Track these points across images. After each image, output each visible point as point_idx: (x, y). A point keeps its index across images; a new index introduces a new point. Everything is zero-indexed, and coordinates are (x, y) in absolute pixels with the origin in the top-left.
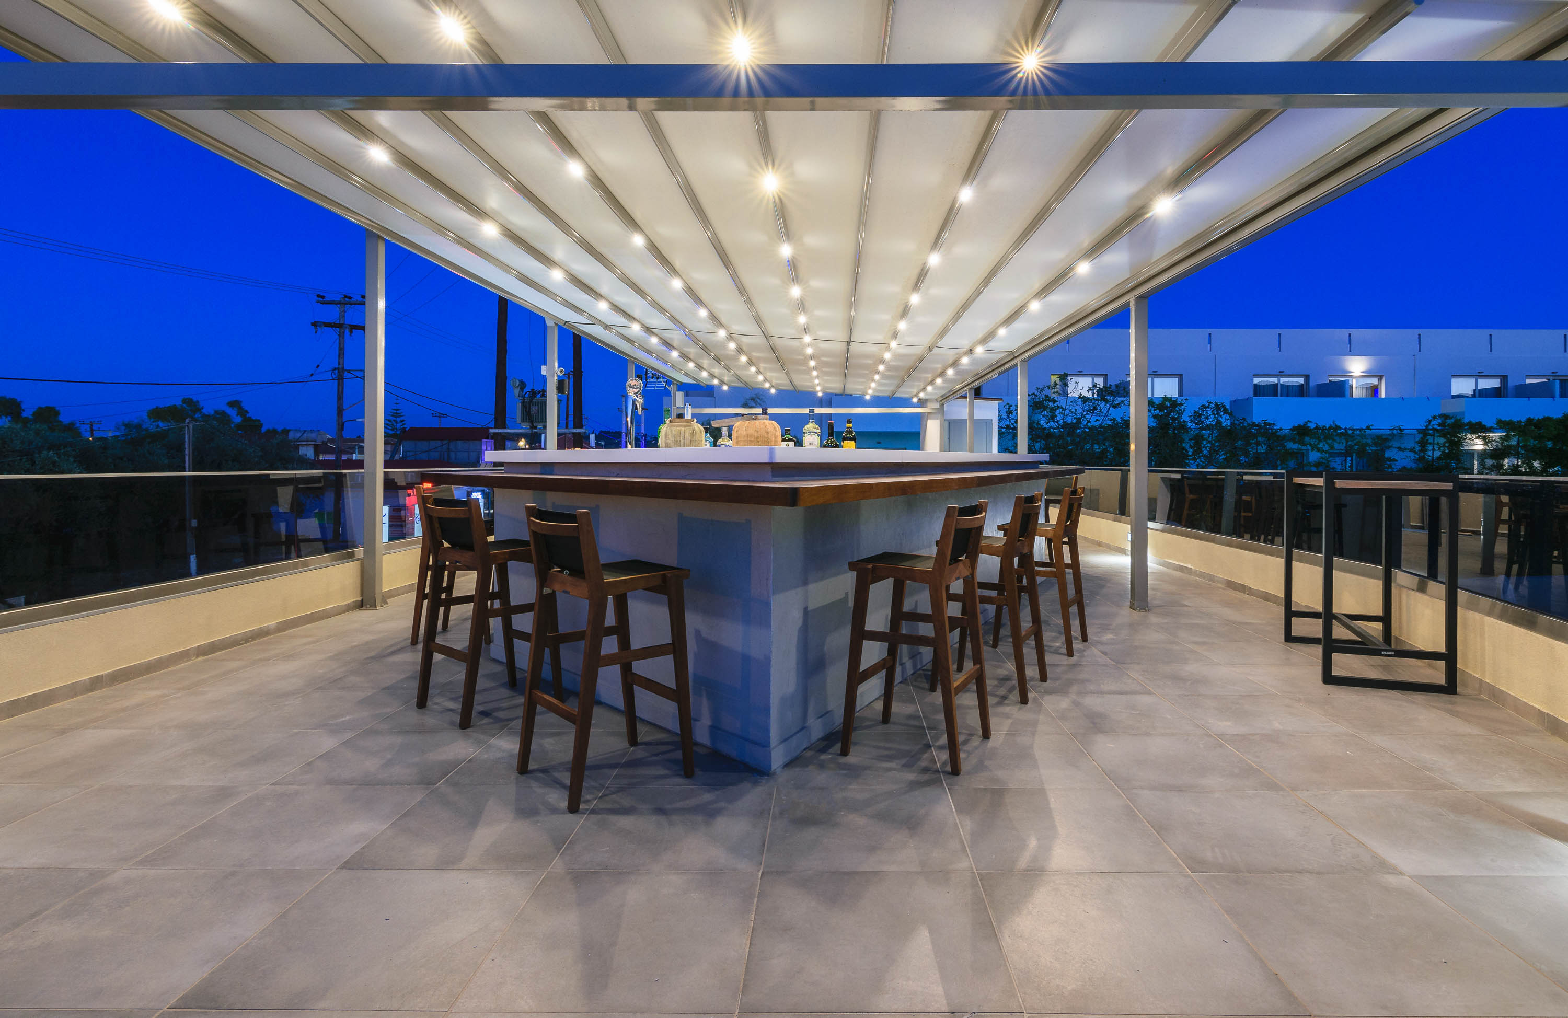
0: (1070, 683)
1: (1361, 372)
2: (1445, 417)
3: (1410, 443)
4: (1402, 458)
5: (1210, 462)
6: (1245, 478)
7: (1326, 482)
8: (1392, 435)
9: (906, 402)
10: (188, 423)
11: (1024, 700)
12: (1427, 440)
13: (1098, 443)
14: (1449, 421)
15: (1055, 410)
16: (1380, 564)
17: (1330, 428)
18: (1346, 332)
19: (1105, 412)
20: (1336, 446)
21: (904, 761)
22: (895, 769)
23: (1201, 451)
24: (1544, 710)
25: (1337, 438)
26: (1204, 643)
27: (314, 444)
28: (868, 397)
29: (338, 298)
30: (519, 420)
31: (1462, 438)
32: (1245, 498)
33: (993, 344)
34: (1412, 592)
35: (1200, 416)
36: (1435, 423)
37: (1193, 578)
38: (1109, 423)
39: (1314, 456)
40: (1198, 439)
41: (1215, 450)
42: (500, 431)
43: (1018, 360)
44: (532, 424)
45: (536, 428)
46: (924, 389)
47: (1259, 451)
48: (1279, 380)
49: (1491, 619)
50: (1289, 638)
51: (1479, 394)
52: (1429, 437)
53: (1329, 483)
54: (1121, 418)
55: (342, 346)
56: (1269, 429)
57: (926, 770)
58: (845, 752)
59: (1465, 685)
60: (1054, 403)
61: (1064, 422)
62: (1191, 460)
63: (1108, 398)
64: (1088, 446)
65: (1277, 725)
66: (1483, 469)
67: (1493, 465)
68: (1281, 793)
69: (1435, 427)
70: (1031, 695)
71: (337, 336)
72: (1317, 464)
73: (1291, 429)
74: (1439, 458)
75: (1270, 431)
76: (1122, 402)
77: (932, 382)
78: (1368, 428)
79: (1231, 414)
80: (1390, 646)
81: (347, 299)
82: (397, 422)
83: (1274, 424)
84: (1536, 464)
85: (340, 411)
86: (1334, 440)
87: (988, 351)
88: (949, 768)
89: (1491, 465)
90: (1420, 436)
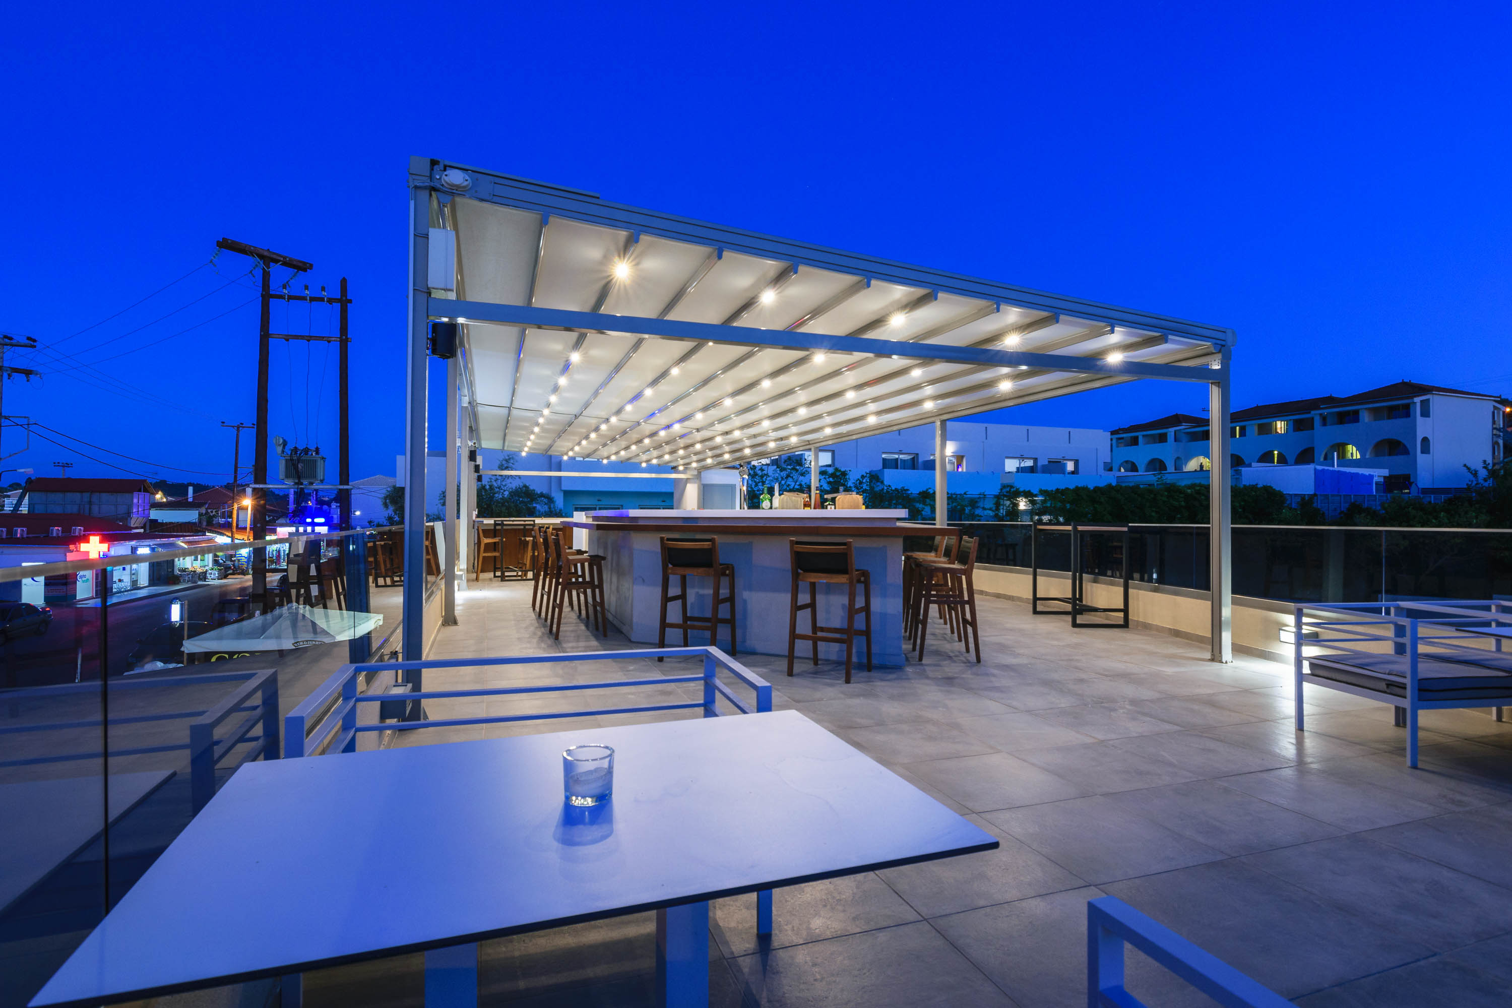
1: (951, 453)
2: (1005, 486)
3: (989, 502)
8: (980, 499)
14: (1007, 490)
30: (282, 475)
36: (1000, 492)
42: (261, 486)
45: (302, 484)
48: (898, 456)
50: (1035, 612)
51: (1022, 470)
52: (1000, 500)
69: (1005, 493)
73: (918, 494)
78: (965, 494)
81: (5, 341)
84: (1061, 519)
90: (996, 500)
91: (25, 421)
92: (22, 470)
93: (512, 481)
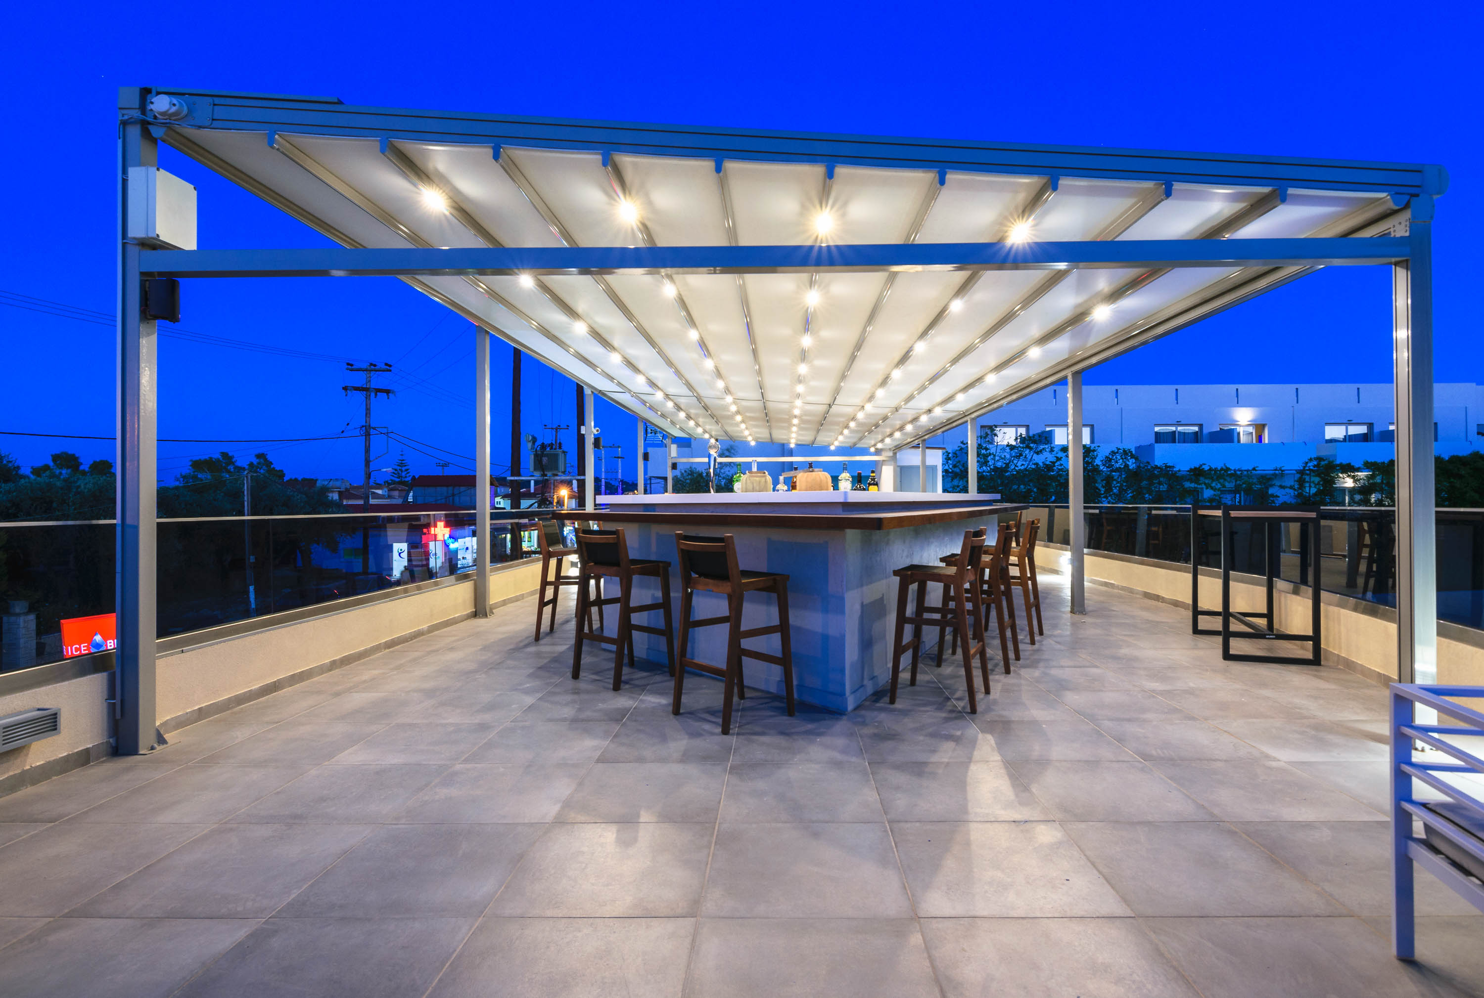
0: (1038, 661)
1: (1249, 421)
2: (1319, 459)
3: (1289, 482)
4: (1284, 495)
5: (1119, 498)
6: (1154, 512)
7: (1224, 513)
8: (1275, 475)
9: (864, 451)
10: (247, 474)
11: (1008, 671)
12: (1305, 479)
13: (1024, 485)
14: (1323, 463)
15: (988, 457)
16: (1264, 575)
17: (1222, 469)
18: (1233, 387)
19: (1030, 457)
20: (1227, 484)
21: (935, 707)
22: (931, 711)
23: (1112, 490)
24: (1381, 672)
25: (1228, 478)
26: (1132, 635)
27: (339, 491)
28: (832, 448)
29: (365, 366)
30: (532, 468)
31: (1334, 477)
32: (1154, 529)
33: (950, 406)
34: (1289, 595)
35: (1110, 460)
36: (1311, 465)
37: (1116, 591)
38: (1033, 467)
39: (1208, 493)
40: (1109, 480)
41: (1123, 489)
42: (516, 478)
43: (968, 418)
44: (544, 472)
45: (546, 476)
46: (882, 441)
47: (1161, 489)
48: (1176, 429)
49: (1346, 610)
50: (1196, 631)
51: (1350, 439)
52: (1306, 477)
53: (1226, 514)
54: (1043, 462)
55: (368, 407)
56: (1169, 470)
57: (951, 711)
58: (892, 702)
59: (1326, 659)
60: (986, 451)
61: (995, 467)
62: (1104, 497)
63: (1032, 445)
64: (1015, 487)
65: (1192, 685)
66: (1352, 502)
67: (1361, 500)
68: (1198, 722)
69: (1311, 468)
70: (1012, 668)
71: (365, 399)
72: (1211, 500)
73: (1188, 471)
74: (1315, 494)
75: (1170, 472)
76: (1043, 449)
77: (891, 435)
78: (1254, 469)
79: (1136, 459)
80: (1273, 632)
81: (372, 367)
82: (401, 471)
83: (1173, 467)
85: (368, 462)
86: (1225, 480)
87: (946, 411)
88: (969, 710)
89: (1359, 500)
90: (1298, 476)
91: (385, 431)
92: (385, 470)
93: (729, 469)
